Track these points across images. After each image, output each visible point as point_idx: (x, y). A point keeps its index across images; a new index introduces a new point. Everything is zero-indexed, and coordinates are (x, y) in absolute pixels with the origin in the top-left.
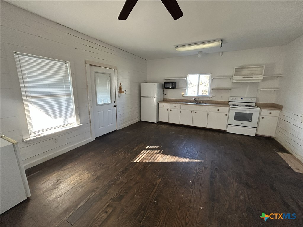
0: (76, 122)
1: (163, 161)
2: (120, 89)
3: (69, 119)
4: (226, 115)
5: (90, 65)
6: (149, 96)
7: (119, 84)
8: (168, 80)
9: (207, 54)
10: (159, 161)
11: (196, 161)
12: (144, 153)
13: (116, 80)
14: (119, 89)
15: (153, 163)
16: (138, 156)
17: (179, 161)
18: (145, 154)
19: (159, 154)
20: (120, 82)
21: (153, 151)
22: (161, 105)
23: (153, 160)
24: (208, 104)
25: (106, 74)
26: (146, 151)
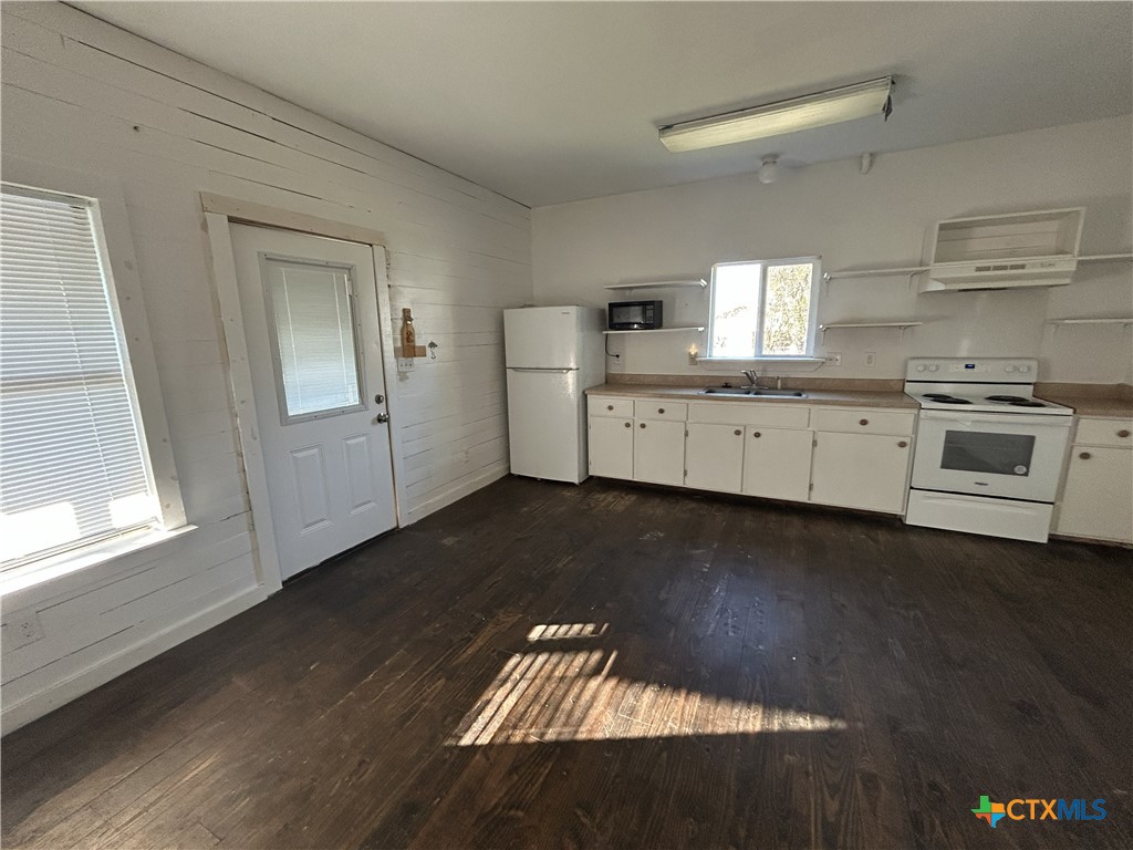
0: (160, 517)
1: (620, 734)
2: (408, 336)
3: (114, 506)
4: (902, 445)
5: (231, 220)
6: (541, 366)
7: (401, 315)
8: (628, 292)
9: (798, 168)
10: (598, 735)
11: (804, 723)
12: (516, 675)
13: (384, 297)
14: (399, 337)
15: (567, 750)
16: (484, 698)
17: (709, 730)
18: (523, 685)
19: (600, 679)
20: (404, 303)
21: (567, 658)
22: (597, 402)
23: (565, 725)
24: (812, 397)
25: (326, 266)
26: (527, 660)
